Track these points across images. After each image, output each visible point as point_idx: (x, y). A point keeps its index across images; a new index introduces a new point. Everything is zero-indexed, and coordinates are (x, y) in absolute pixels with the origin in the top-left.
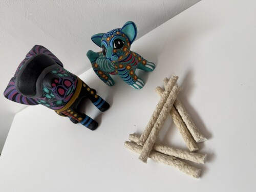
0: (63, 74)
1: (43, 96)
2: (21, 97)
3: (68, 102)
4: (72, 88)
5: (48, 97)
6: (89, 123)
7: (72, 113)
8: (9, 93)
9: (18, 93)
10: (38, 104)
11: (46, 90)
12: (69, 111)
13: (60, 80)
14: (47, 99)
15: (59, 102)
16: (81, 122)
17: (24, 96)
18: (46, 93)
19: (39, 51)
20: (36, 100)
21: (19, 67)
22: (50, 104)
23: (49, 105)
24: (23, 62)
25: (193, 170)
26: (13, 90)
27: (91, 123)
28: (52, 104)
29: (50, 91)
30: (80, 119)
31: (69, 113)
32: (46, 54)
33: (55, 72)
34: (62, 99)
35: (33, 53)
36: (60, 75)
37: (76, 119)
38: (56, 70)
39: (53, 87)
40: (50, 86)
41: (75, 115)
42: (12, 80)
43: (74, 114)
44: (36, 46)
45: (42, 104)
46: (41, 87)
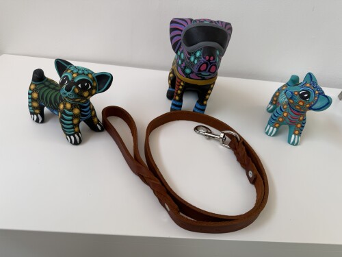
1: (190, 54)
3: (191, 78)
4: (209, 75)
7: (181, 87)
12: (182, 84)
13: (214, 61)
16: (174, 100)
17: (182, 37)
19: (228, 29)
20: (181, 49)
22: (182, 63)
28: (183, 66)
29: (199, 57)
31: (179, 85)
33: (218, 53)
34: (195, 71)
35: (224, 26)
36: (217, 59)
37: (175, 94)
39: (205, 58)
40: (205, 55)
41: (179, 92)
43: (180, 90)
45: (179, 56)
46: (199, 48)
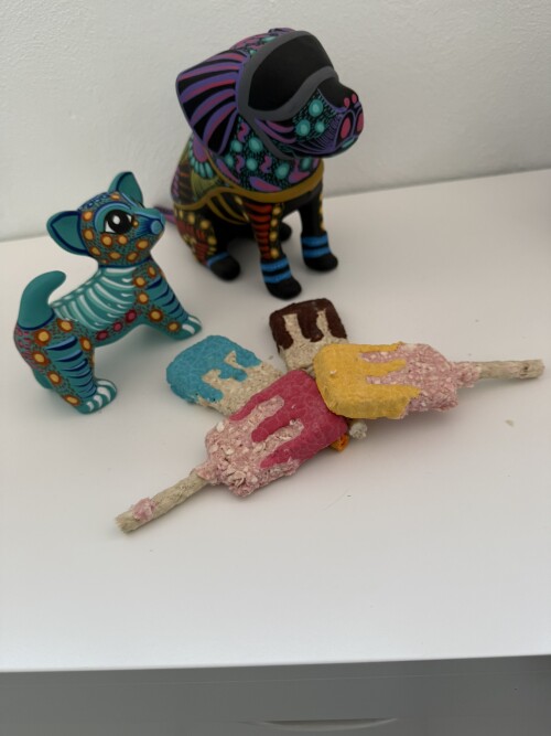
1: (288, 123)
5: (304, 129)
7: (274, 222)
11: (315, 109)
12: (276, 211)
18: (308, 116)
29: (325, 113)
41: (273, 236)
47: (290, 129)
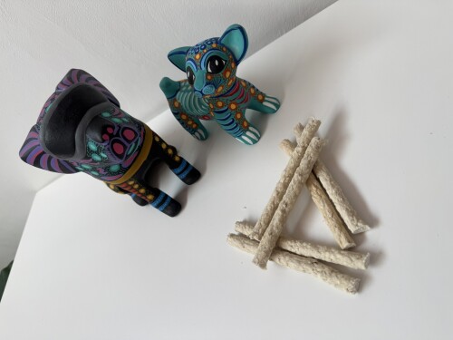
0: (120, 118)
1: (87, 157)
2: (50, 158)
3: (129, 167)
4: (136, 143)
5: (97, 158)
6: (165, 204)
8: (29, 152)
9: (43, 153)
10: (78, 171)
11: (93, 147)
13: (116, 129)
14: (94, 161)
15: (115, 168)
16: (152, 202)
17: (55, 157)
18: (92, 152)
19: (78, 79)
20: (75, 164)
21: (45, 108)
22: (98, 171)
23: (96, 174)
24: (52, 99)
25: (346, 279)
26: (36, 146)
27: (169, 205)
28: (102, 171)
29: (99, 148)
30: (150, 197)
31: (132, 187)
32: (91, 84)
33: (106, 115)
34: (119, 161)
35: (69, 83)
36: (117, 120)
37: (143, 198)
38: (108, 112)
39: (104, 141)
40: (99, 138)
42: (34, 129)
44: (72, 70)
45: (86, 171)
46: (84, 140)
47: (91, 160)
